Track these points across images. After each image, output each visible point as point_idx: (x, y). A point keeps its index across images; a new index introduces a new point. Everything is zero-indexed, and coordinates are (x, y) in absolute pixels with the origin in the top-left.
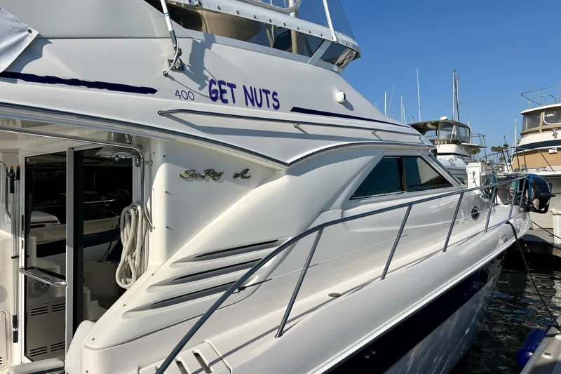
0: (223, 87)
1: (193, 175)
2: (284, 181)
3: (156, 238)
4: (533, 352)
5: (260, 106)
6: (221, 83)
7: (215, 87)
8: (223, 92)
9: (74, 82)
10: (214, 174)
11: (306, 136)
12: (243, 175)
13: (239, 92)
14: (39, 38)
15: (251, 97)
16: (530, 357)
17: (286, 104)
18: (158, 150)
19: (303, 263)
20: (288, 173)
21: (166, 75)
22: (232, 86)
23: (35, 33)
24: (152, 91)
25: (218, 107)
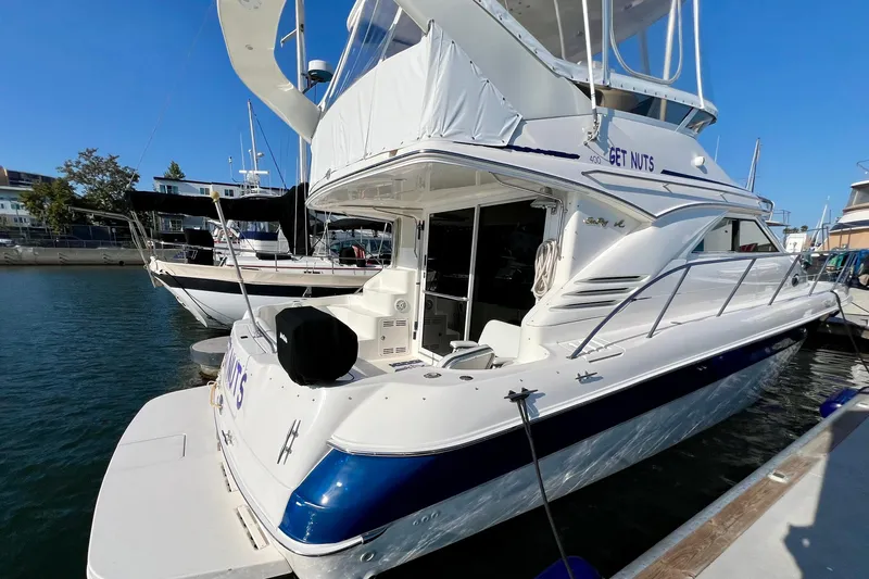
0: (619, 153)
1: (592, 221)
2: (650, 230)
3: (564, 265)
4: (842, 404)
5: (640, 168)
6: (618, 149)
7: (614, 153)
8: (618, 157)
9: (538, 151)
10: (604, 222)
11: (671, 194)
12: (620, 224)
13: (628, 156)
14: (522, 120)
15: (636, 163)
16: (836, 409)
17: (659, 167)
18: (573, 201)
19: (673, 290)
20: (654, 224)
21: (586, 144)
22: (624, 152)
23: (521, 117)
24: (576, 157)
25: (614, 168)
